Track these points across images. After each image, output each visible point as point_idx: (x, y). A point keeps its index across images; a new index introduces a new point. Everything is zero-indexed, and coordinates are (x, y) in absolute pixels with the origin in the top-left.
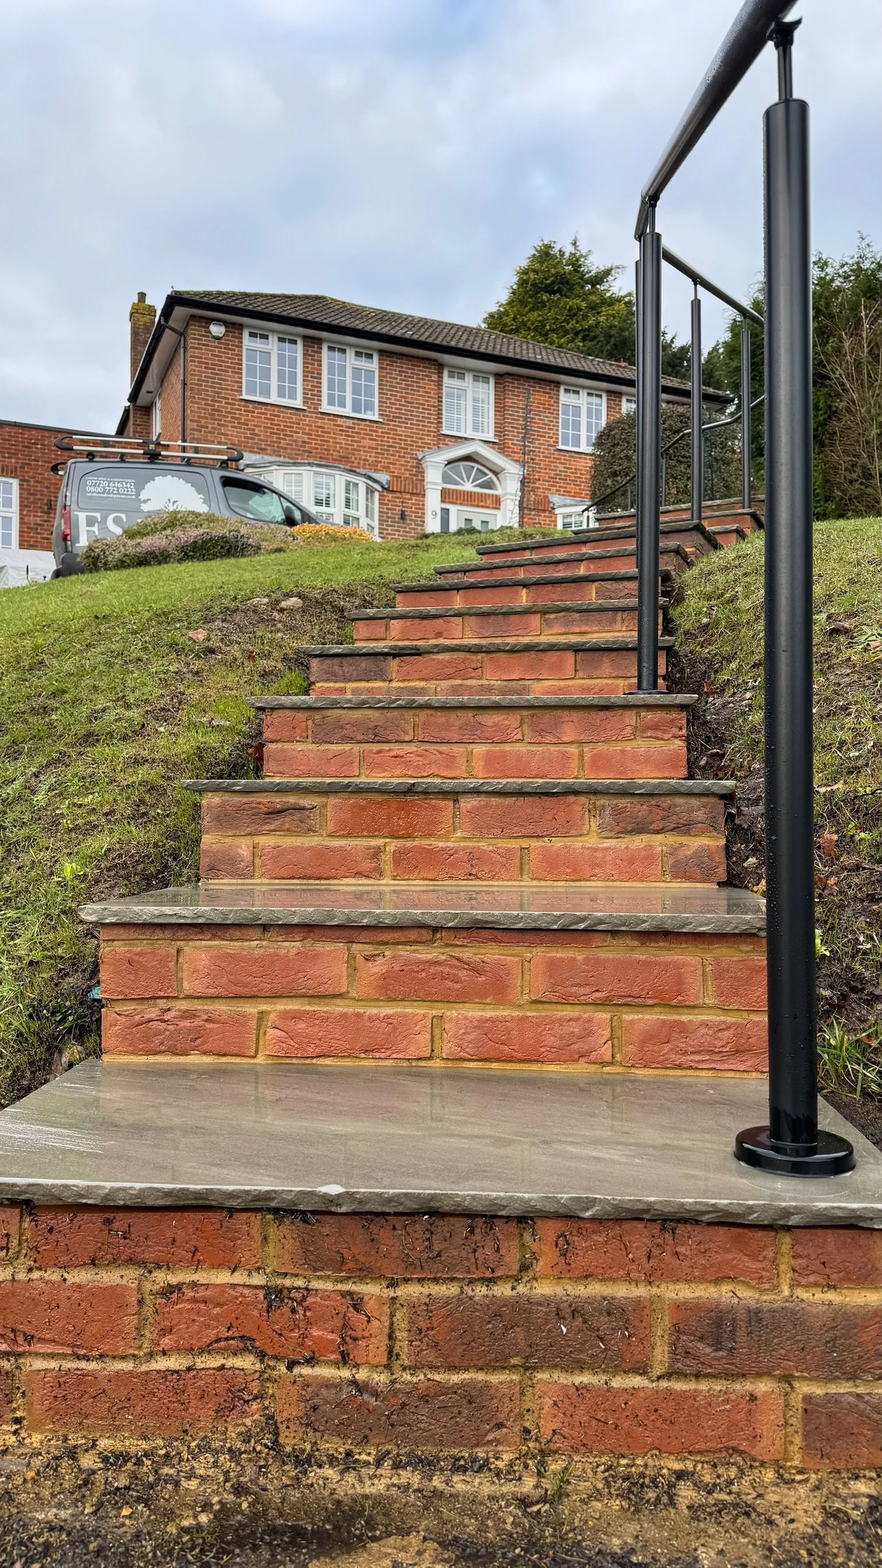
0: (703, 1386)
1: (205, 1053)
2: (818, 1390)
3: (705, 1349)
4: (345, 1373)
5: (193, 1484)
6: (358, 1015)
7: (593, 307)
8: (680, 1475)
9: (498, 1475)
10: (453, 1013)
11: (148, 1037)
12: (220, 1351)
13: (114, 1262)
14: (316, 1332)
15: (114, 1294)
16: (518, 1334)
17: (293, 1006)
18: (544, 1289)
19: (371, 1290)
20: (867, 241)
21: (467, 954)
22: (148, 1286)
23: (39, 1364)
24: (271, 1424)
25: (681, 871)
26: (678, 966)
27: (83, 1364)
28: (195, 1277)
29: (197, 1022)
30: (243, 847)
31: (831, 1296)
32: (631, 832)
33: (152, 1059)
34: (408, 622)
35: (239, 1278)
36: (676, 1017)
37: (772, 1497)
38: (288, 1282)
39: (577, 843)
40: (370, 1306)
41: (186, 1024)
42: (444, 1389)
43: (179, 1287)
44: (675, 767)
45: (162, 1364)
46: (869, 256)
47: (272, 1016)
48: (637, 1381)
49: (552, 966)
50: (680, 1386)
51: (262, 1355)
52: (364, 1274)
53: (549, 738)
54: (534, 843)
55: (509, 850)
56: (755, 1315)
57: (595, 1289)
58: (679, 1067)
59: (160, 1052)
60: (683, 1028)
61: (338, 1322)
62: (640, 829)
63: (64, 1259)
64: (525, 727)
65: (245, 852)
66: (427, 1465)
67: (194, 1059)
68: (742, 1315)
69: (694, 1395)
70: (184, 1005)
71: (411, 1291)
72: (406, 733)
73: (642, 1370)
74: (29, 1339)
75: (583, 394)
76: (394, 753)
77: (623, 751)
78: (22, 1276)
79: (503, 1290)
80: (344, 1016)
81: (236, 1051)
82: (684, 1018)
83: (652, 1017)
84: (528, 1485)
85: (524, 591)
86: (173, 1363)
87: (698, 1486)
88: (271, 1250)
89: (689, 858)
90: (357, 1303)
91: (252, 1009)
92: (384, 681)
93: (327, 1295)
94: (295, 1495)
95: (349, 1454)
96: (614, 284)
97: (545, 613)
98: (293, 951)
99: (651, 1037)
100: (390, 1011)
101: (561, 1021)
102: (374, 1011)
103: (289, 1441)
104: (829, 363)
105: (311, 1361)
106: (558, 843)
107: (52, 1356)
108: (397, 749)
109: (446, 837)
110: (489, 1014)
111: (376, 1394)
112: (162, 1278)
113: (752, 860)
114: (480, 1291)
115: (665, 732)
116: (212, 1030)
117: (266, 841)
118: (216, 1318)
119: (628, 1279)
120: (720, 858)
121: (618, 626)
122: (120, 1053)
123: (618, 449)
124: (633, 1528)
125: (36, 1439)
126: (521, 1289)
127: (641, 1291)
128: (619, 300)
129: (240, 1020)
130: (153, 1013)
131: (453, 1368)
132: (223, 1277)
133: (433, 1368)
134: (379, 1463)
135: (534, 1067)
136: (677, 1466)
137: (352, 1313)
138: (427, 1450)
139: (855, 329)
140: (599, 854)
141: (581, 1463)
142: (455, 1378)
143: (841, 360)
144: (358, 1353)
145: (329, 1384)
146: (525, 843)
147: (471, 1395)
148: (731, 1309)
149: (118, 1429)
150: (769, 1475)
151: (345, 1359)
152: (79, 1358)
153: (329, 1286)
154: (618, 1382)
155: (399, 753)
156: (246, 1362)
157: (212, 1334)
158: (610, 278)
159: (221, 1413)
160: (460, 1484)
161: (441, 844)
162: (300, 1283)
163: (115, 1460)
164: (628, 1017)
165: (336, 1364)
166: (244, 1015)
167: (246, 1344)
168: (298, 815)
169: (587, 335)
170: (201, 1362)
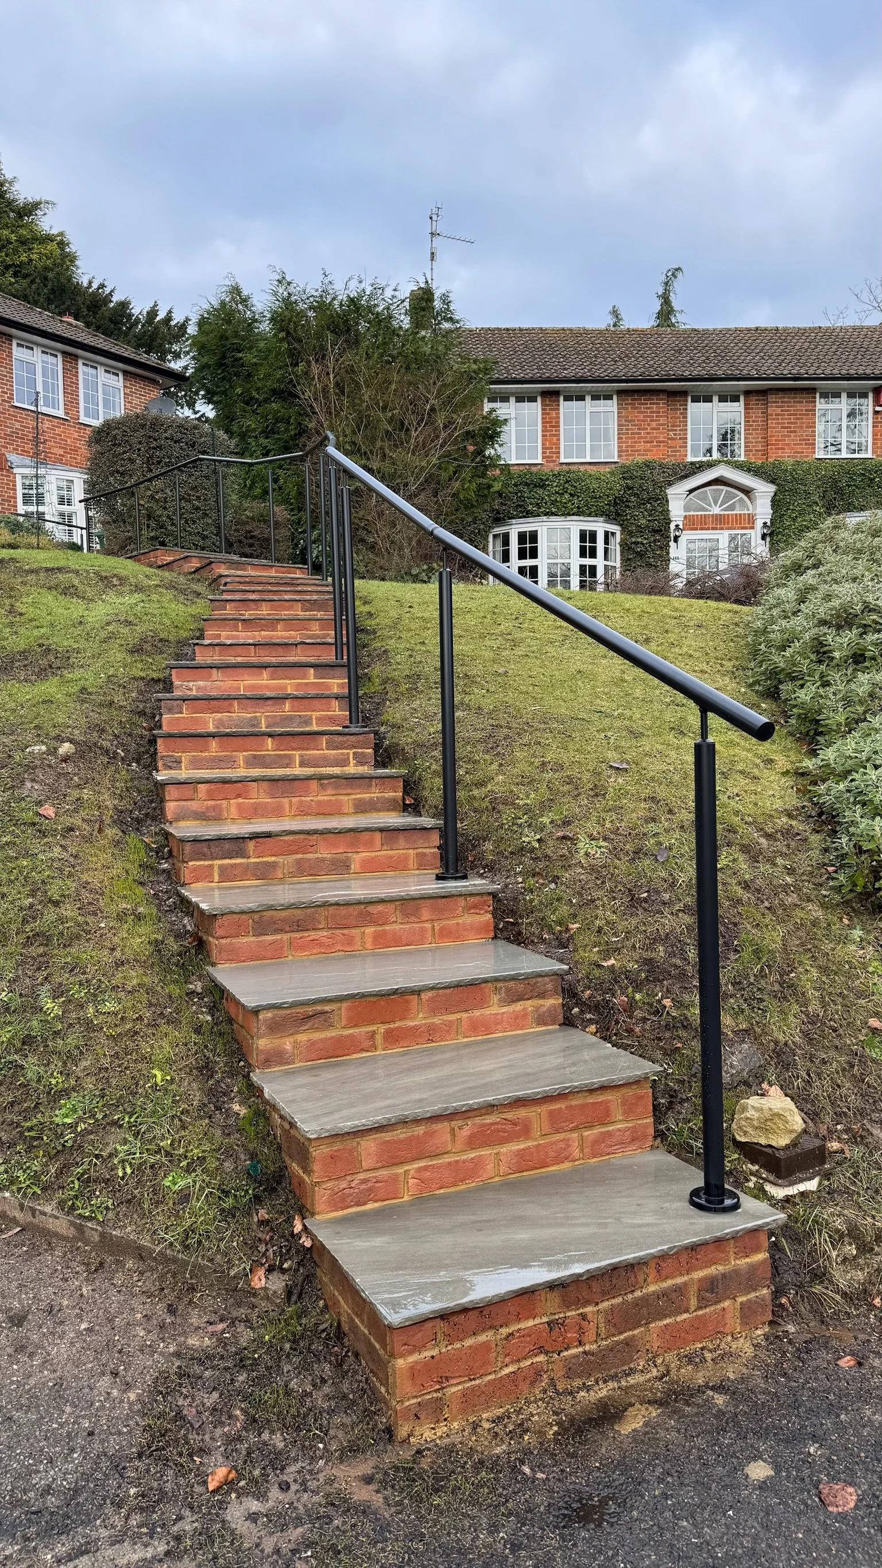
0: (708, 1310)
1: (376, 1201)
2: (744, 1299)
3: (708, 1295)
4: (581, 1349)
5: (536, 1418)
6: (457, 1162)
7: (23, 242)
8: (702, 1349)
9: (642, 1371)
10: (504, 1149)
11: (343, 1199)
12: (530, 1357)
13: (484, 1330)
14: (569, 1335)
15: (486, 1346)
16: (644, 1311)
17: (422, 1164)
18: (652, 1288)
19: (589, 1309)
20: (329, 278)
21: (509, 1116)
22: (499, 1337)
23: (454, 1389)
24: (552, 1382)
25: (541, 1021)
26: (606, 1102)
27: (473, 1383)
28: (519, 1326)
29: (370, 1185)
30: (287, 1044)
31: (747, 1260)
32: (513, 1002)
33: (345, 1212)
34: (213, 786)
35: (537, 1321)
36: (607, 1129)
37: (734, 1346)
38: (557, 1317)
39: (487, 1012)
40: (590, 1317)
41: (363, 1187)
42: (618, 1343)
43: (512, 1334)
44: (487, 931)
45: (507, 1371)
46: (331, 292)
47: (412, 1172)
48: (685, 1316)
49: (551, 1114)
50: (700, 1313)
51: (547, 1353)
52: (587, 1303)
53: (413, 919)
54: (464, 1015)
55: (450, 1021)
56: (724, 1275)
57: (670, 1283)
58: (609, 1154)
59: (351, 1206)
60: (609, 1134)
61: (577, 1328)
62: (520, 998)
63: (461, 1336)
64: (398, 912)
65: (288, 1047)
66: (614, 1377)
67: (370, 1206)
68: (720, 1277)
69: (704, 1315)
70: (362, 1176)
71: (605, 1305)
72: (319, 923)
73: (687, 1311)
74: (447, 1379)
75: (38, 351)
76: (311, 938)
77: (457, 924)
78: (444, 1350)
79: (638, 1294)
80: (450, 1163)
81: (393, 1196)
82: (611, 1128)
83: (597, 1131)
84: (655, 1372)
85: (270, 739)
86: (511, 1369)
87: (710, 1351)
88: (549, 1304)
89: (544, 1012)
90: (583, 1317)
91: (400, 1170)
92: (244, 857)
93: (573, 1317)
94: (578, 1407)
95: (584, 1384)
96: (44, 219)
97: (320, 779)
98: (421, 1132)
99: (596, 1142)
100: (472, 1156)
101: (555, 1143)
102: (465, 1157)
103: (560, 1387)
104: (299, 384)
105: (566, 1349)
106: (477, 1013)
107: (459, 1384)
108: (314, 935)
109: (413, 1019)
110: (522, 1146)
111: (593, 1354)
112: (505, 1331)
113: (576, 1010)
114: (630, 1296)
115: (480, 909)
116: (379, 1187)
117: (303, 1038)
118: (529, 1343)
119: (681, 1275)
120: (560, 1010)
121: (373, 789)
122: (328, 1212)
123: (120, 450)
124: (700, 1374)
125: (455, 1425)
126: (644, 1291)
127: (685, 1278)
128: (50, 238)
129: (395, 1178)
130: (344, 1185)
131: (621, 1333)
132: (531, 1323)
133: (614, 1335)
134: (597, 1383)
135: (544, 1170)
136: (700, 1346)
137: (583, 1322)
138: (612, 1372)
139: (321, 358)
140: (499, 1017)
141: (669, 1357)
142: (622, 1337)
143: (310, 385)
144: (585, 1339)
145: (576, 1356)
146: (458, 1016)
147: (627, 1343)
148: (716, 1276)
149: (489, 1407)
150: (729, 1338)
151: (581, 1343)
152: (471, 1380)
153: (574, 1313)
154: (679, 1319)
155: (315, 937)
156: (541, 1358)
157: (527, 1350)
158: (39, 212)
159: (533, 1383)
160: (632, 1380)
161: (412, 1024)
162: (562, 1315)
163: (497, 1420)
164: (586, 1134)
165: (577, 1347)
166: (396, 1175)
167: (542, 1350)
168: (323, 1017)
169: (20, 272)
170: (522, 1365)
